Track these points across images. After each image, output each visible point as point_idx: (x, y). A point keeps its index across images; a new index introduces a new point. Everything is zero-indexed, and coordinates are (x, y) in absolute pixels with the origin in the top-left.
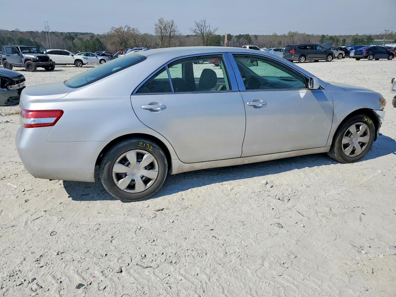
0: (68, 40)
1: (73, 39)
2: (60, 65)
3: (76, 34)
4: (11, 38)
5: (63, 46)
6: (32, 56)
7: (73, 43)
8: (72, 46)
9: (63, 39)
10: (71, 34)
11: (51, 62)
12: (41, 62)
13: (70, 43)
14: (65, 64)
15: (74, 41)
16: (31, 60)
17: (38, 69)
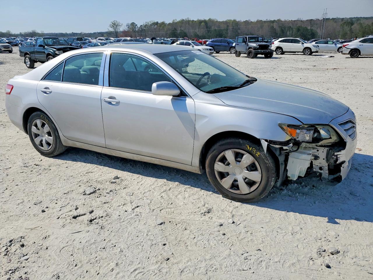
0: (347, 25)
1: (352, 24)
2: (289, 53)
3: (358, 19)
4: (291, 27)
5: (339, 32)
6: (254, 45)
7: (351, 29)
8: (349, 32)
9: (341, 25)
10: (353, 20)
11: (269, 50)
12: (259, 50)
13: (347, 28)
14: (295, 52)
15: (352, 27)
16: (252, 48)
17: (259, 56)
